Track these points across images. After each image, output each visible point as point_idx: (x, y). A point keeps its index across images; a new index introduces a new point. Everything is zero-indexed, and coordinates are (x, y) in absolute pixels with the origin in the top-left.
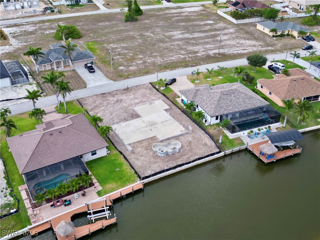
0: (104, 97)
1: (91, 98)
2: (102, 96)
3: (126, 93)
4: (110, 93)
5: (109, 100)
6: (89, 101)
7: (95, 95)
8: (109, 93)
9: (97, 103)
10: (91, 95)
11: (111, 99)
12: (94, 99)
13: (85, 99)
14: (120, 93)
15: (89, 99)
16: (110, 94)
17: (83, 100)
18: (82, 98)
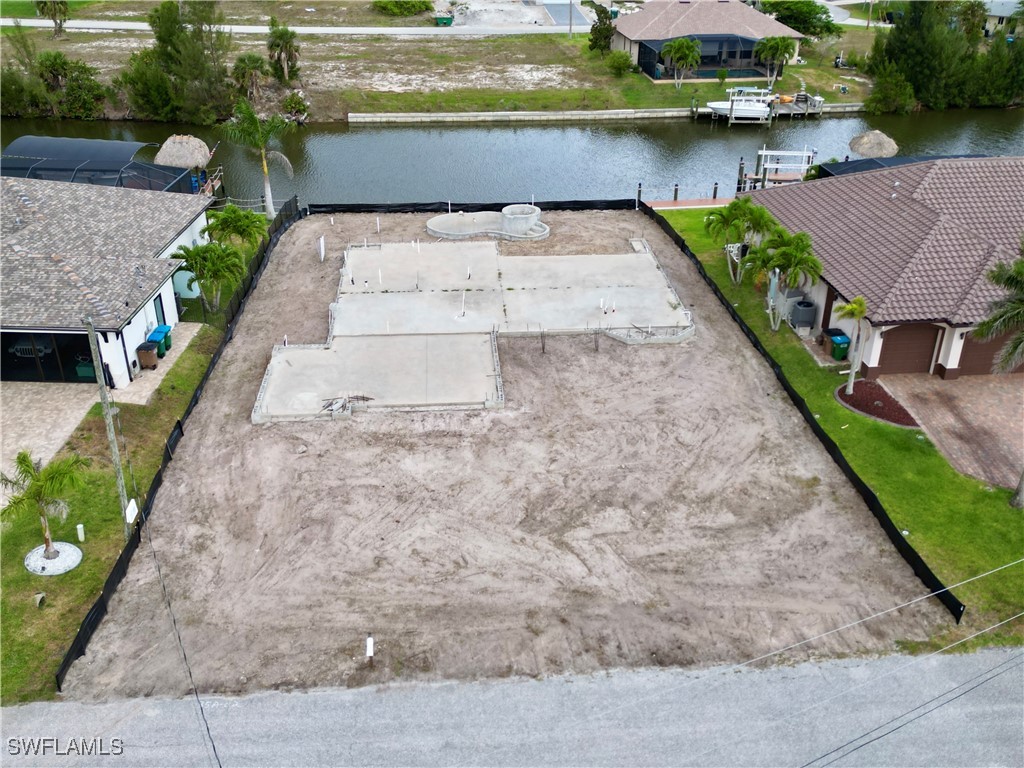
0: (669, 619)
1: (813, 635)
2: (690, 637)
3: (433, 613)
4: (600, 653)
5: (638, 564)
6: (832, 608)
7: (763, 665)
8: (605, 663)
9: (744, 562)
10: (808, 668)
11: (611, 576)
12: (780, 616)
13: (880, 635)
14: (491, 625)
15: (831, 626)
16: (603, 640)
17: (896, 633)
18: (911, 648)
